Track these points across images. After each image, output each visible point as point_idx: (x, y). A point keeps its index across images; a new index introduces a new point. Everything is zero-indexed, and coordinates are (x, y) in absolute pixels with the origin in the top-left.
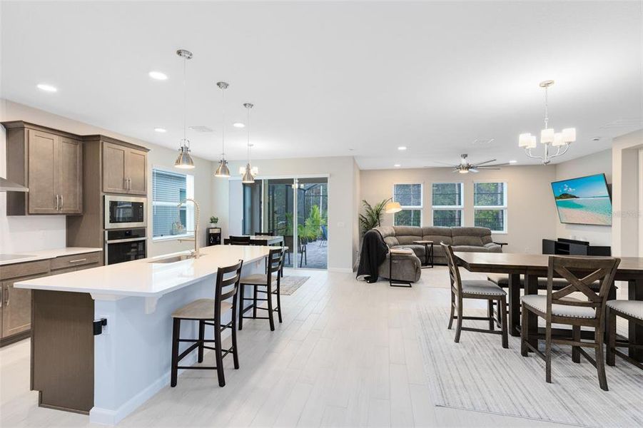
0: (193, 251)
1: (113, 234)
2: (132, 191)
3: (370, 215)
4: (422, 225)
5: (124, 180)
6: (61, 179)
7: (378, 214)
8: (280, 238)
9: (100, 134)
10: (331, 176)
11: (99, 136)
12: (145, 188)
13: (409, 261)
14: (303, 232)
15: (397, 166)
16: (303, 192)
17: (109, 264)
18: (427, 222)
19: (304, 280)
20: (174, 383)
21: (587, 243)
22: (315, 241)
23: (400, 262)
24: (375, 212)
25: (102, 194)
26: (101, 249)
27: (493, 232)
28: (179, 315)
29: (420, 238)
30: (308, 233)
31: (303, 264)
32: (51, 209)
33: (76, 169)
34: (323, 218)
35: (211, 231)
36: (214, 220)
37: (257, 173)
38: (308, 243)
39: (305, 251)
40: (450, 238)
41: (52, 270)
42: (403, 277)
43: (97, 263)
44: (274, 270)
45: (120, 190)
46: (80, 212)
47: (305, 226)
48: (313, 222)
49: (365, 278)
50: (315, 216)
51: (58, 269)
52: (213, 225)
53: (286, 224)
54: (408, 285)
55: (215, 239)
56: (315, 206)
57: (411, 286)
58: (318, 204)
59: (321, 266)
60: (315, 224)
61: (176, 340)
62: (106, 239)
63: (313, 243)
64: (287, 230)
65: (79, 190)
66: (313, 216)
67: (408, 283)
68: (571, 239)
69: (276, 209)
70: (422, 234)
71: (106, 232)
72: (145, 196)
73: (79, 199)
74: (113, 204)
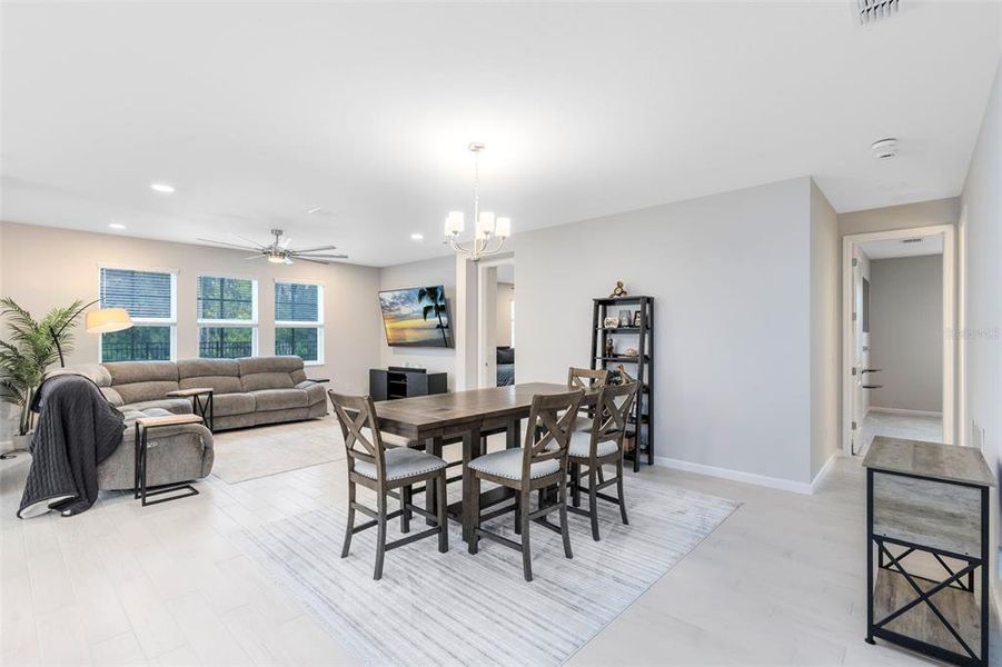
3: (24, 337)
4: (174, 358)
7: (54, 335)
13: (182, 437)
15: (117, 227)
18: (183, 351)
21: (424, 371)
23: (163, 443)
24: (45, 331)
27: (306, 363)
29: (175, 384)
40: (237, 379)
42: (170, 476)
49: (52, 506)
54: (187, 491)
57: (196, 492)
67: (186, 487)
68: (404, 366)
70: (179, 376)
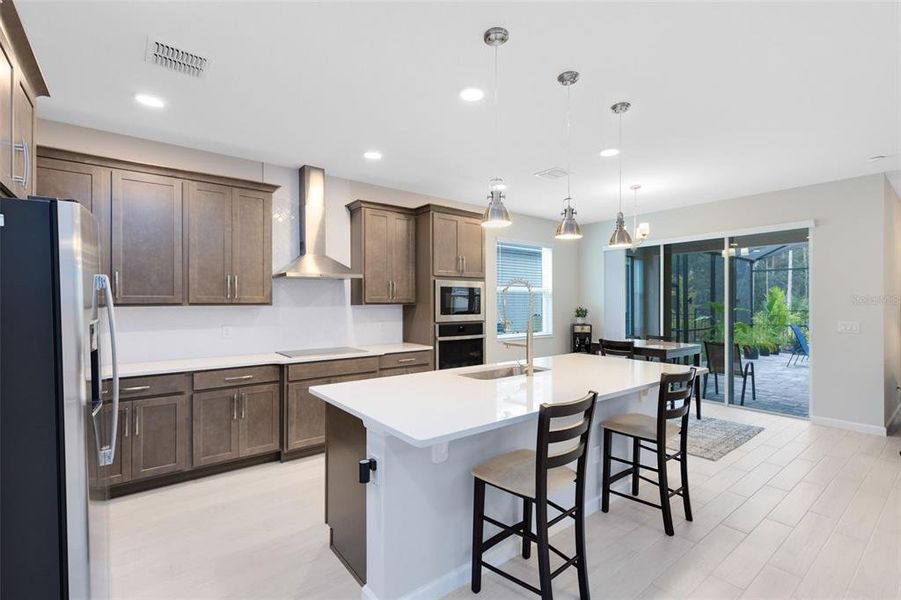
0: (523, 362)
1: (445, 329)
2: (466, 274)
5: (457, 259)
6: (394, 263)
8: (694, 347)
9: (431, 202)
10: (817, 223)
11: (428, 205)
12: (482, 269)
14: (748, 335)
16: (748, 265)
17: (440, 368)
19: (749, 433)
20: (476, 586)
22: (776, 353)
25: (432, 278)
26: (431, 348)
28: (482, 475)
30: (760, 338)
31: (748, 396)
32: (385, 298)
33: (409, 249)
34: (794, 311)
35: (578, 329)
36: (581, 313)
37: (647, 233)
38: (760, 357)
39: (752, 374)
41: (381, 369)
43: (427, 364)
44: (674, 414)
45: (452, 272)
46: (413, 300)
47: (752, 326)
48: (771, 319)
50: (775, 307)
51: (387, 369)
52: (580, 320)
53: (713, 322)
55: (582, 341)
56: (776, 290)
58: (783, 286)
59: (792, 408)
60: (777, 322)
61: (479, 518)
62: (437, 335)
63: (772, 357)
64: (713, 332)
65: (412, 275)
66: (770, 307)
69: (690, 295)
71: (437, 326)
72: (482, 279)
73: (412, 286)
74: (446, 291)
